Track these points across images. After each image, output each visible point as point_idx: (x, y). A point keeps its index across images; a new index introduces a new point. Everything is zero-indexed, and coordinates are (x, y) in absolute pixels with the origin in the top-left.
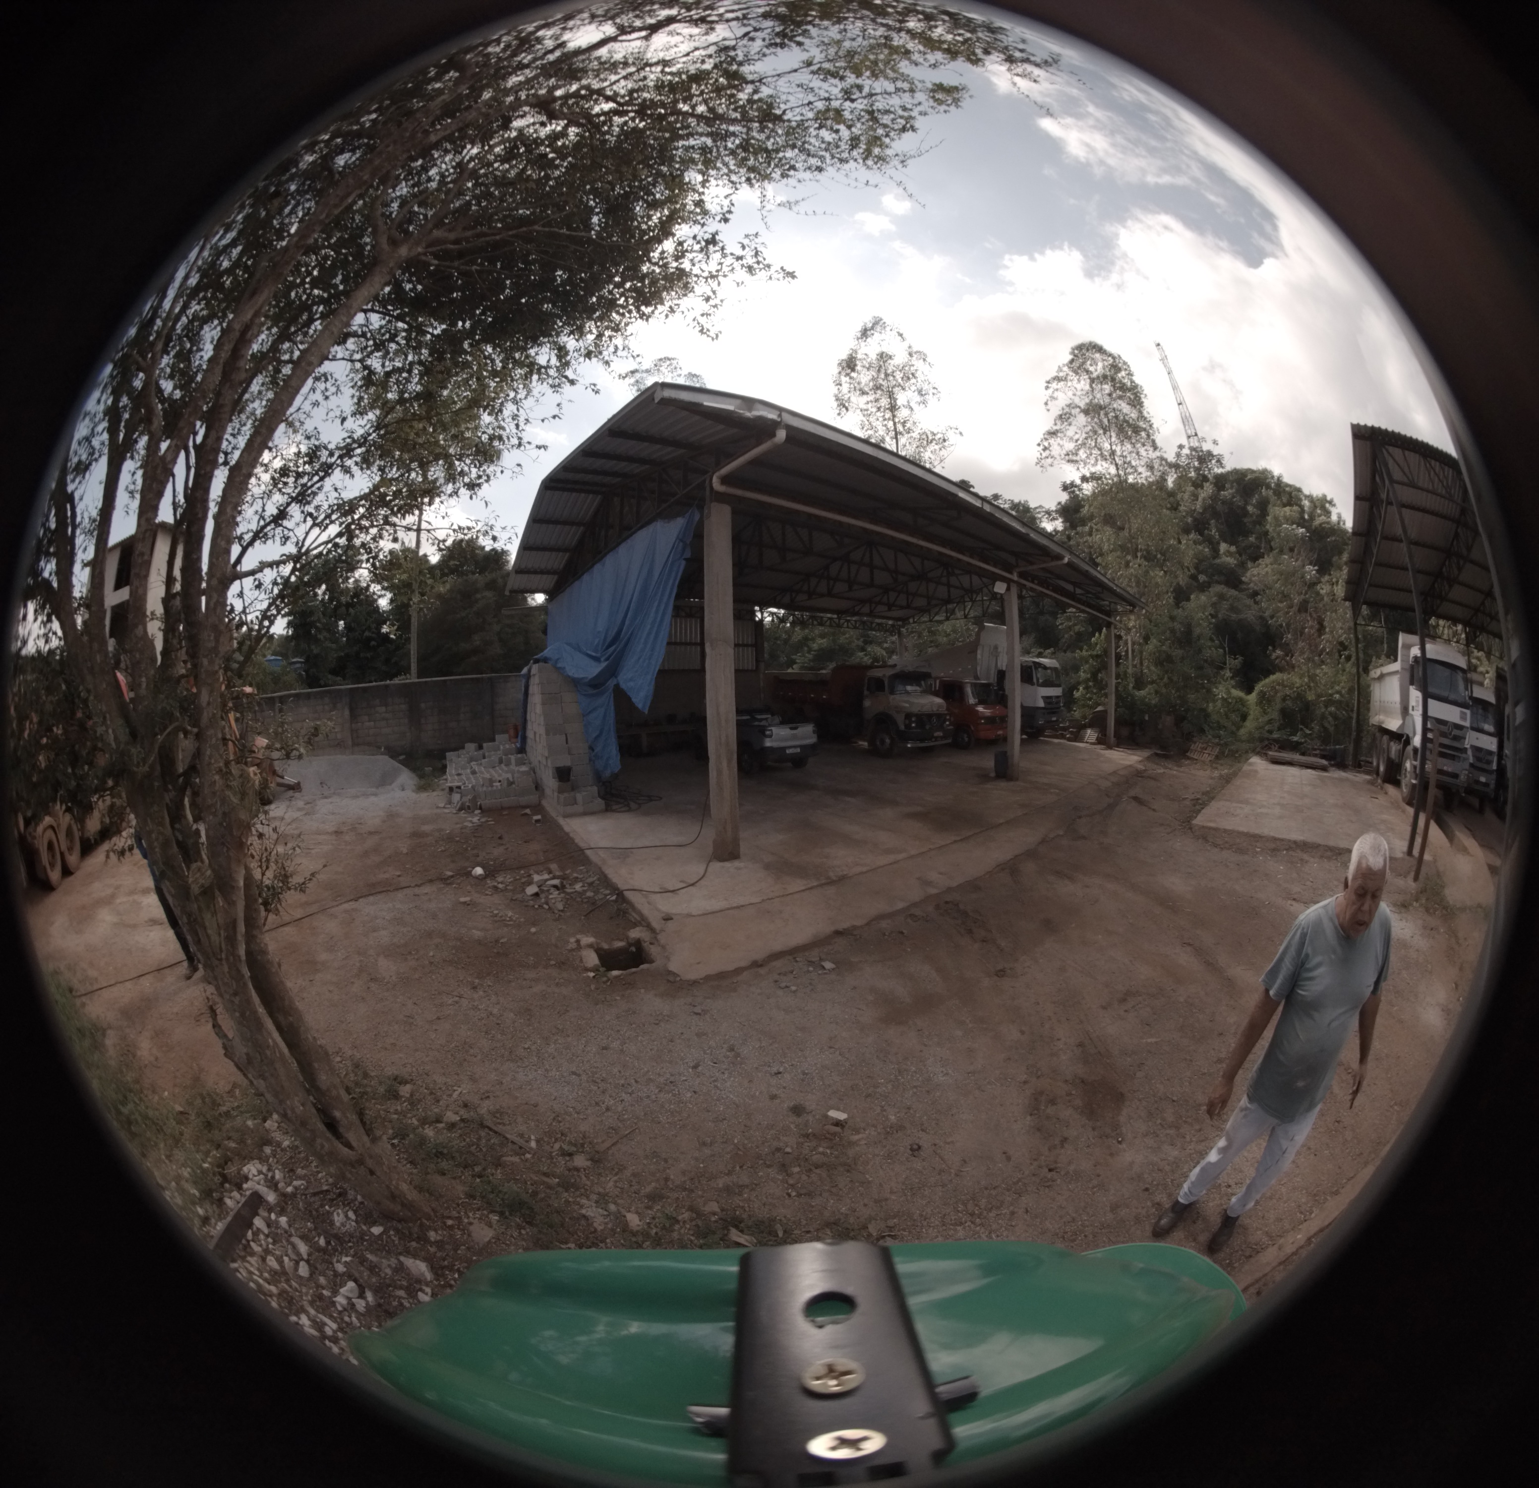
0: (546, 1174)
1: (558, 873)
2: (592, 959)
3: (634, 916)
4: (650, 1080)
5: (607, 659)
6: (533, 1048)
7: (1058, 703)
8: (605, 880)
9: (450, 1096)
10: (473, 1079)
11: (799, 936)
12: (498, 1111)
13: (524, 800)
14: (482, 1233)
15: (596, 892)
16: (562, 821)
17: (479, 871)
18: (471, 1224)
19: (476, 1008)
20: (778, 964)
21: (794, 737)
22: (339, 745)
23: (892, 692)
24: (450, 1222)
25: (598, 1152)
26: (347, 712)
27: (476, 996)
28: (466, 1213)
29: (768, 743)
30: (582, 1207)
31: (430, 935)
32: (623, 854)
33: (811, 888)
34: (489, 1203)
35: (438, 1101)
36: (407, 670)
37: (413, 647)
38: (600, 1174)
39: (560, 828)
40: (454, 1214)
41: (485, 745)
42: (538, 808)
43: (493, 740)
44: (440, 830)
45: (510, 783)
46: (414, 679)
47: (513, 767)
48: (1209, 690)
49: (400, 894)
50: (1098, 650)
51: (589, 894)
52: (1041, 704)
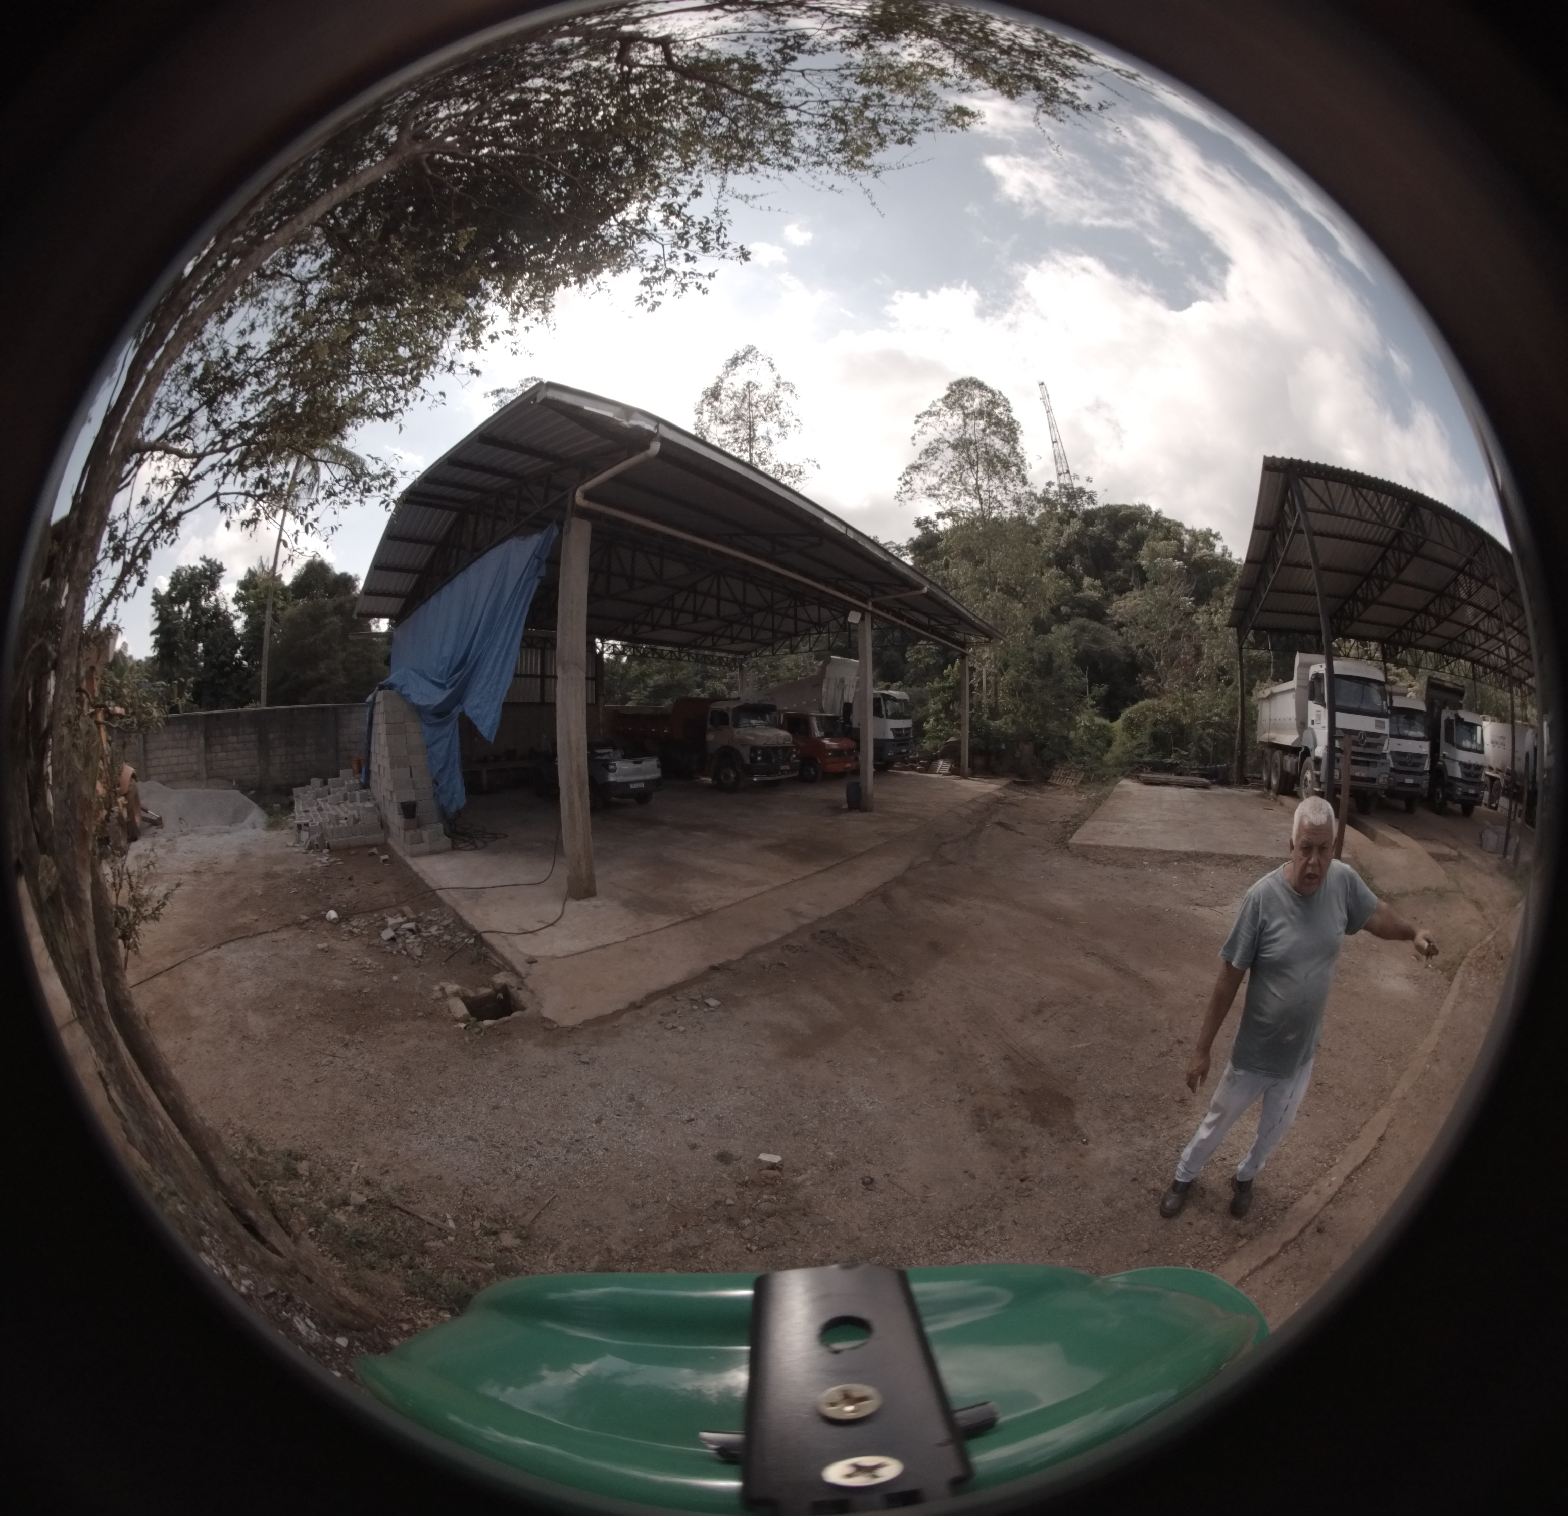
1: (412, 916)
2: (460, 1008)
3: (497, 960)
4: (554, 1140)
5: (451, 686)
7: (908, 735)
8: (461, 923)
11: (674, 976)
13: (370, 839)
15: (453, 935)
16: (409, 861)
17: (333, 914)
19: (351, 1068)
20: (657, 1004)
21: (638, 772)
22: (194, 778)
23: (737, 725)
26: (202, 741)
27: (349, 1054)
29: (612, 778)
31: (293, 986)
32: (476, 894)
33: (677, 924)
36: (258, 698)
37: (264, 673)
39: (407, 866)
41: (330, 780)
42: (384, 847)
43: (337, 775)
44: (291, 871)
45: (356, 821)
46: (262, 707)
47: (358, 803)
48: (1071, 718)
49: (259, 941)
50: (951, 681)
51: (447, 938)
52: (891, 736)
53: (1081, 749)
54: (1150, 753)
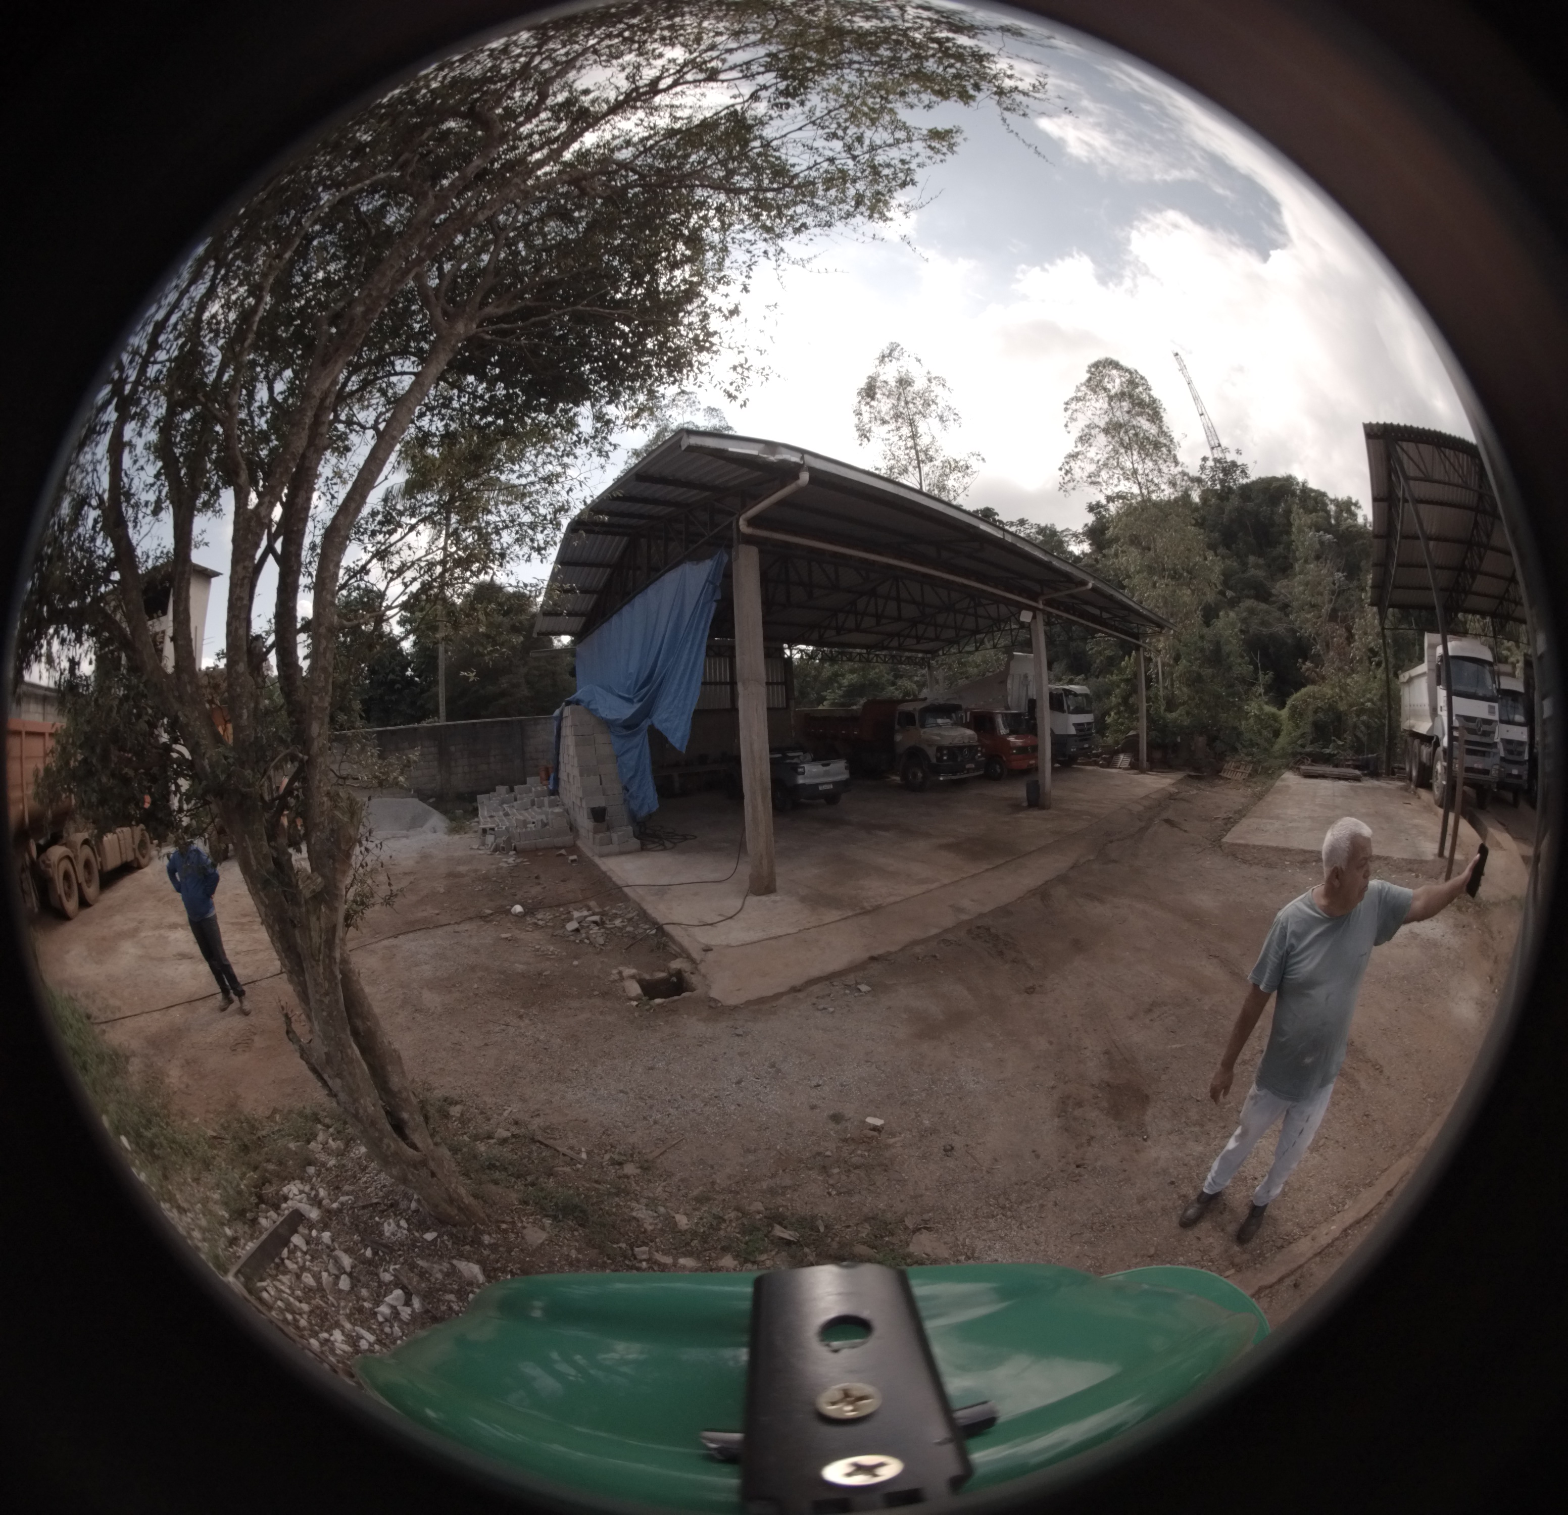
0: (597, 1182)
1: (597, 910)
2: (634, 989)
3: (674, 948)
4: (695, 1096)
5: (640, 701)
6: (581, 1069)
7: (1089, 729)
8: (644, 916)
9: (500, 1115)
10: (523, 1099)
11: (834, 964)
12: (548, 1127)
13: (558, 841)
14: (535, 1236)
15: (636, 926)
16: (598, 861)
17: (518, 908)
18: (524, 1228)
19: (522, 1035)
20: (815, 988)
21: (827, 774)
23: (923, 726)
24: (504, 1226)
25: (647, 1161)
27: (522, 1024)
28: (519, 1218)
29: (801, 780)
30: (632, 1210)
31: (473, 968)
32: (661, 890)
33: (848, 918)
34: (543, 1209)
35: (489, 1120)
36: (436, 714)
37: (441, 689)
38: (649, 1181)
39: (596, 866)
40: (508, 1219)
41: (516, 787)
42: (573, 848)
43: (525, 783)
44: (476, 871)
45: (545, 825)
46: (443, 722)
47: (546, 808)
48: (1240, 708)
49: (440, 932)
50: (1128, 674)
51: (629, 929)
52: (1073, 731)
53: (1251, 740)
54: (1312, 743)
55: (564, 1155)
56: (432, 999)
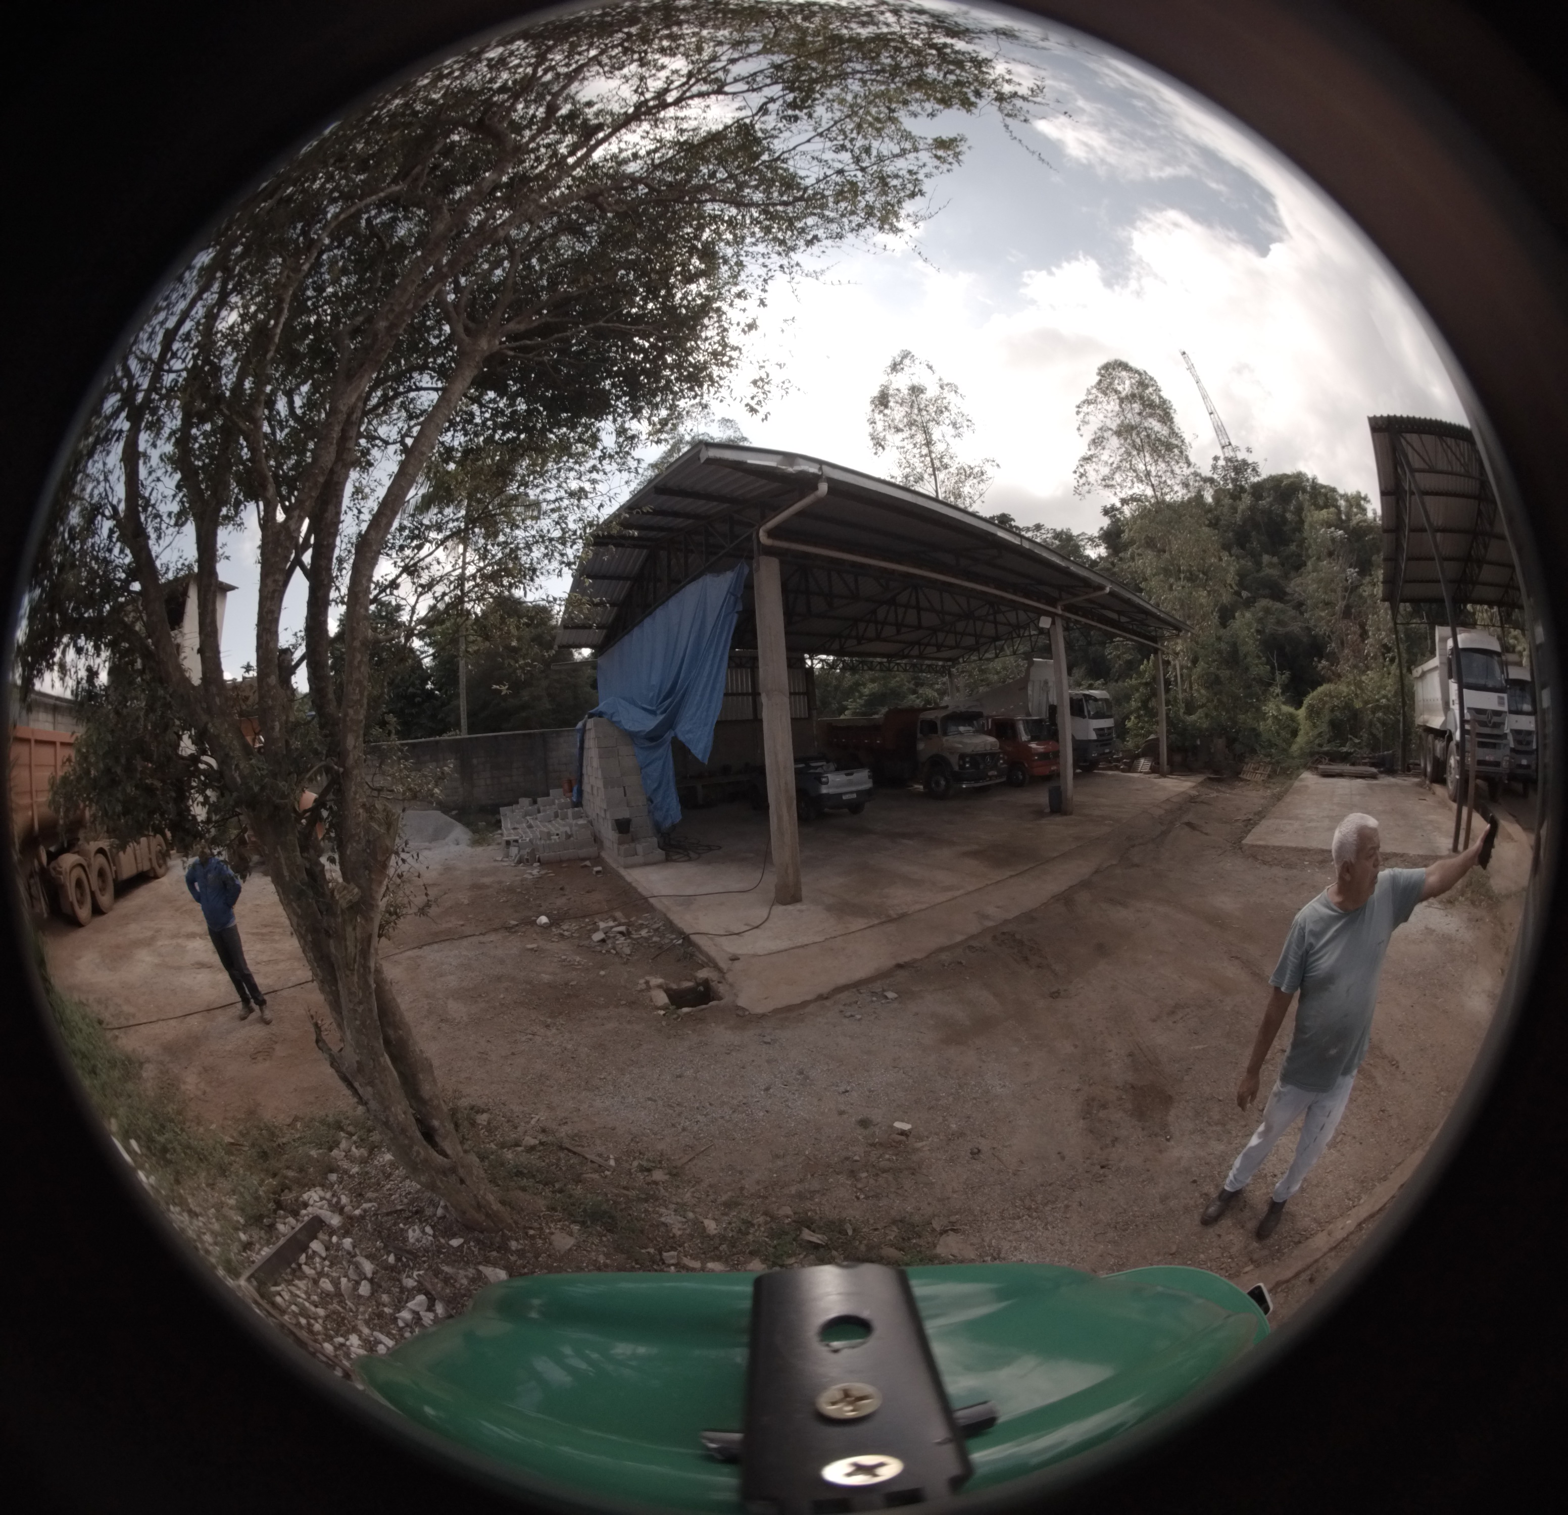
0: (625, 1188)
1: (623, 921)
2: (662, 998)
3: (701, 958)
4: (723, 1103)
5: (664, 712)
6: (609, 1078)
7: (1110, 734)
8: (670, 926)
9: (528, 1122)
10: (550, 1107)
11: (862, 972)
12: (576, 1135)
13: (583, 852)
14: (563, 1241)
15: (662, 936)
16: (623, 872)
17: (544, 919)
18: (552, 1234)
19: (549, 1044)
20: (843, 996)
21: (850, 783)
23: (945, 734)
24: (531, 1232)
25: (675, 1167)
27: (549, 1033)
28: (547, 1224)
29: (824, 790)
30: (661, 1215)
31: (499, 979)
32: (687, 901)
33: (872, 926)
34: (571, 1215)
35: (516, 1128)
36: (458, 727)
37: (462, 704)
38: (678, 1187)
39: (621, 877)
40: (536, 1225)
41: (539, 800)
42: (598, 860)
43: (548, 795)
44: (500, 882)
45: (569, 836)
46: (464, 735)
47: (570, 820)
48: (1258, 709)
49: (465, 942)
50: (1147, 678)
51: (655, 939)
52: (1093, 736)
53: (1269, 741)
54: (1329, 741)
55: (592, 1162)
56: (457, 1009)
